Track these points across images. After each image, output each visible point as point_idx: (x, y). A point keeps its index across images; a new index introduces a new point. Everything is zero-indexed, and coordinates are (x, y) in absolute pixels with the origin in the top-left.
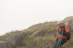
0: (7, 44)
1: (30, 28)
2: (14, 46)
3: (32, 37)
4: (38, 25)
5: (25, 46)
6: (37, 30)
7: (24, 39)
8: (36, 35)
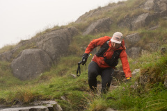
0: (40, 53)
1: (82, 18)
2: (54, 57)
3: (86, 36)
4: (95, 10)
5: (75, 53)
6: (95, 20)
7: (72, 40)
8: (94, 30)
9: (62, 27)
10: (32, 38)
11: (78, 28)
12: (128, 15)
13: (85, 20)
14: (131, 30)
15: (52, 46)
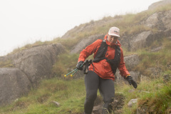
0: (17, 73)
1: (70, 33)
3: (75, 56)
4: (87, 25)
5: (60, 76)
6: (86, 36)
7: (57, 59)
9: (46, 43)
10: (8, 55)
11: (65, 45)
12: (126, 33)
13: (74, 36)
14: (129, 51)
15: (32, 65)
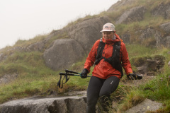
9: (94, 17)
10: (64, 28)
11: (111, 17)
12: (162, 3)
13: (117, 9)
14: (166, 19)
15: (84, 36)
